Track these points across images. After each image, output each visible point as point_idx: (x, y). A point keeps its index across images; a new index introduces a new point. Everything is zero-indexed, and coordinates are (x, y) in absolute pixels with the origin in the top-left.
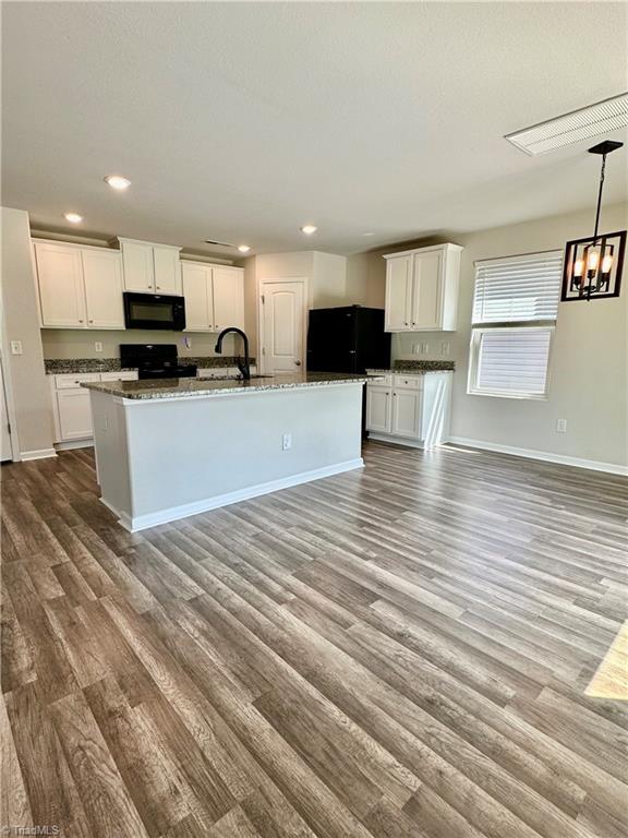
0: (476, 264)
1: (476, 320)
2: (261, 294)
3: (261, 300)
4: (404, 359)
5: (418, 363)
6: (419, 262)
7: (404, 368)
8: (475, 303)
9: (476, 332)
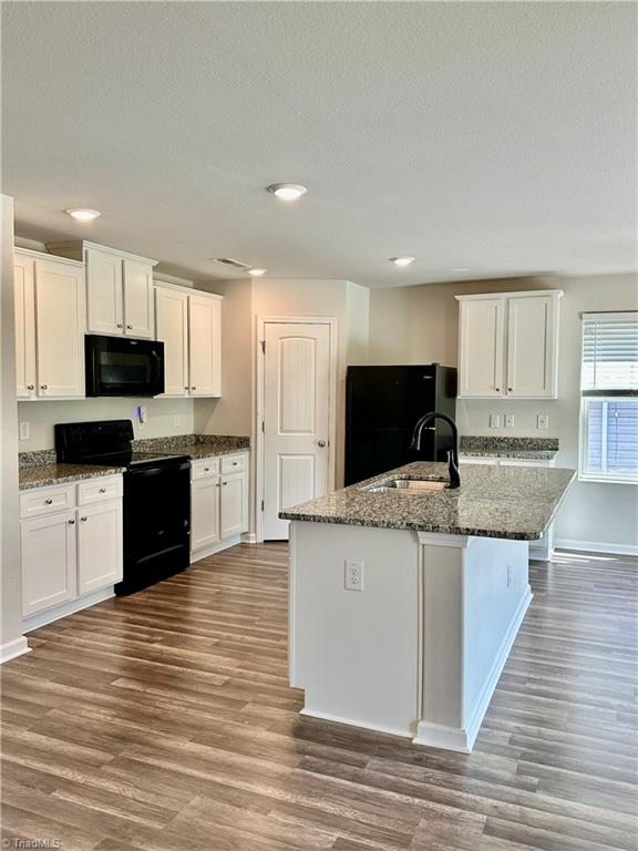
0: (584, 315)
1: (586, 385)
2: (261, 339)
3: (260, 347)
4: (478, 435)
5: (500, 440)
6: (515, 308)
7: (478, 447)
8: (584, 365)
9: (585, 401)
